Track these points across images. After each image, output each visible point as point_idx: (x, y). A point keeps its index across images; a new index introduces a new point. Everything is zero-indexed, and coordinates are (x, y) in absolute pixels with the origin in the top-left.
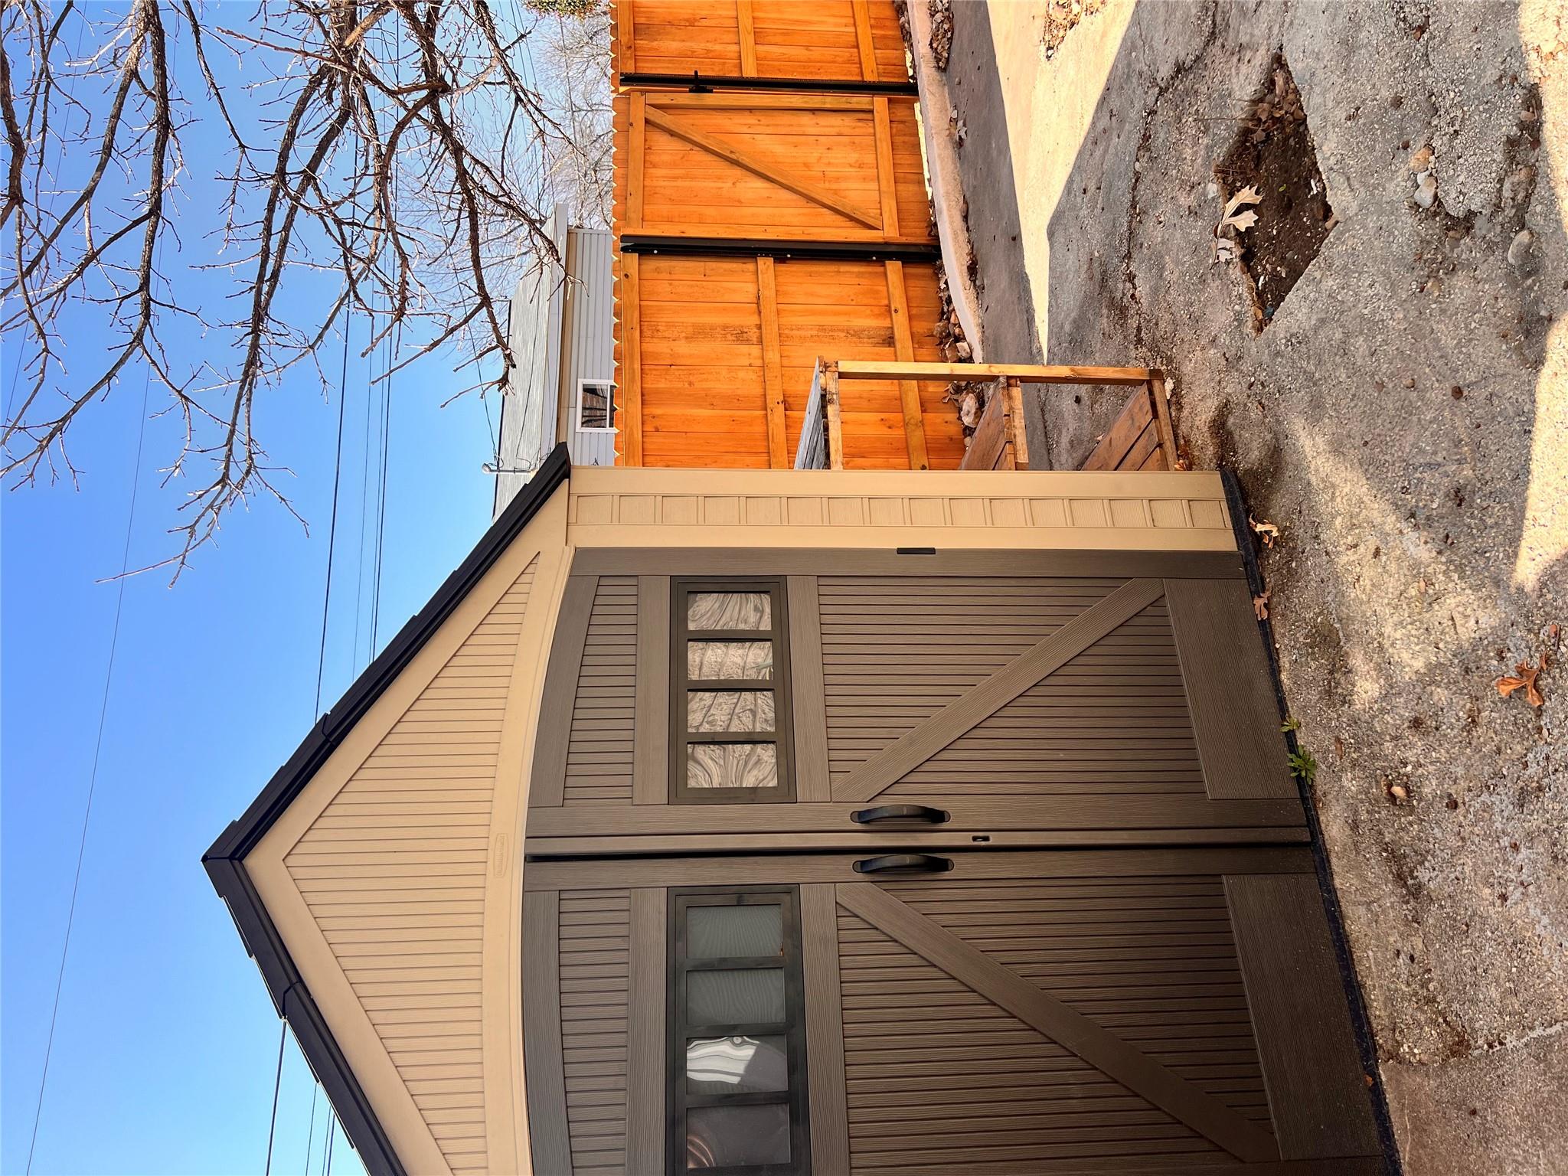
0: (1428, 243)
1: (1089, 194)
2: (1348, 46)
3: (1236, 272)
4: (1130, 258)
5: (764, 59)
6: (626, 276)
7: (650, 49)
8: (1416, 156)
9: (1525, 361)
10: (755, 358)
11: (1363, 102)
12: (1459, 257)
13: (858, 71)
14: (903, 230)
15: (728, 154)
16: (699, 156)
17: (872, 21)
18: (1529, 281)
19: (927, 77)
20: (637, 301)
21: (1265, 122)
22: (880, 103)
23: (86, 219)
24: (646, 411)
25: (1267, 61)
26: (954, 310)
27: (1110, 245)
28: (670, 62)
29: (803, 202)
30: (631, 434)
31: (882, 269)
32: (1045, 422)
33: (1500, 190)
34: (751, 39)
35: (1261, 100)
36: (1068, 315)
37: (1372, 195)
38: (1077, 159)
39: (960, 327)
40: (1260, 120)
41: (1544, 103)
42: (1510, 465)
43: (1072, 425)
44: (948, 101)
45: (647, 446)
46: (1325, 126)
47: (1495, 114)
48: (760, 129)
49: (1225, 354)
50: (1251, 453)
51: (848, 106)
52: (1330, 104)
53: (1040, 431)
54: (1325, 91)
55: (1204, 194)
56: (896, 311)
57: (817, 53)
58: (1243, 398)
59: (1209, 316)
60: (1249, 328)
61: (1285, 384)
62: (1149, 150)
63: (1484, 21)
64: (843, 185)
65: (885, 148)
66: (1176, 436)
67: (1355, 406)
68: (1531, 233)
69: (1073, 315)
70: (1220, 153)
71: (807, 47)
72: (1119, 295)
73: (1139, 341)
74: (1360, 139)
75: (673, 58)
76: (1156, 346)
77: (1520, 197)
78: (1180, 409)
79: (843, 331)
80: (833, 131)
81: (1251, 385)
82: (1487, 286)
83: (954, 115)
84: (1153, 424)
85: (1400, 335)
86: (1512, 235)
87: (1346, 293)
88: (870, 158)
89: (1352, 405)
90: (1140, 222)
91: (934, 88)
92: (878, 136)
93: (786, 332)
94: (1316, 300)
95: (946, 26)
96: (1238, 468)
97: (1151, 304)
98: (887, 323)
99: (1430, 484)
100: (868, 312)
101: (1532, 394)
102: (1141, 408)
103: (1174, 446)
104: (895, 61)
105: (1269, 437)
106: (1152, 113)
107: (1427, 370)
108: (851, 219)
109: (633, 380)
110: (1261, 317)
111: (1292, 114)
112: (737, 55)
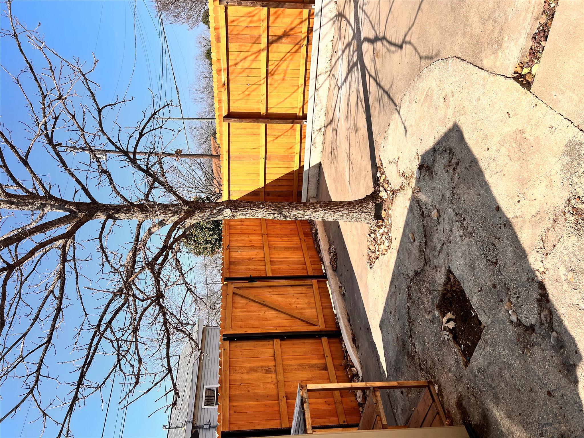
0: (520, 335)
1: (392, 314)
2: (473, 268)
3: (452, 344)
4: (412, 337)
5: (274, 270)
6: (224, 349)
7: (235, 269)
8: (506, 305)
9: (571, 381)
10: (274, 379)
11: (482, 286)
12: (533, 340)
13: (306, 272)
14: (326, 326)
15: (262, 302)
16: (252, 304)
17: (310, 256)
18: (562, 350)
19: (330, 273)
20: (228, 359)
21: (450, 291)
22: (315, 282)
23: (22, 343)
24: (231, 404)
25: (446, 272)
26: (349, 355)
27: (403, 332)
28: (242, 273)
29: (289, 317)
30: (224, 415)
31: (320, 340)
32: (390, 401)
33: (540, 317)
34: (269, 264)
35: (447, 284)
36: (392, 358)
37: (494, 317)
38: (386, 301)
39: (352, 362)
40: (448, 290)
41: (546, 287)
42: (579, 424)
43: (401, 403)
44: (338, 281)
45: (231, 420)
46: (471, 294)
47: (530, 291)
48: (274, 293)
49: (455, 375)
50: (476, 418)
51: (304, 284)
52: (471, 286)
53: (389, 406)
54: (468, 282)
55: (434, 315)
56: (327, 357)
57: (291, 267)
58: (466, 393)
59: (445, 360)
60: (462, 365)
61: (482, 388)
62: (411, 299)
63: (516, 261)
64: (304, 311)
65: (317, 297)
66: (443, 408)
67: (512, 398)
68: (557, 332)
69: (394, 358)
70: (437, 301)
71: (288, 265)
72: (410, 351)
73: (421, 369)
74: (485, 298)
75: (242, 271)
76: (428, 371)
77: (548, 319)
78: (443, 397)
79: (307, 365)
80: (299, 292)
81: (468, 388)
82: (547, 352)
83: (341, 285)
84: (433, 404)
85: (520, 370)
86: (550, 333)
87: (495, 353)
88: (312, 301)
89: (510, 397)
90: (413, 324)
91: (333, 277)
92: (315, 292)
93: (286, 367)
94: (485, 355)
95: (335, 257)
96: (471, 424)
97: (423, 355)
98: (323, 361)
99: (550, 433)
100: (316, 357)
101: (578, 395)
102: (427, 397)
103: (444, 413)
104: (319, 268)
105: (480, 410)
106: (410, 287)
107: (535, 384)
108: (307, 322)
109: (226, 391)
110: (465, 361)
111: (459, 289)
112: (264, 269)
